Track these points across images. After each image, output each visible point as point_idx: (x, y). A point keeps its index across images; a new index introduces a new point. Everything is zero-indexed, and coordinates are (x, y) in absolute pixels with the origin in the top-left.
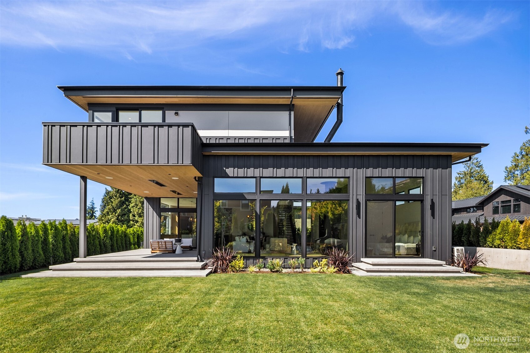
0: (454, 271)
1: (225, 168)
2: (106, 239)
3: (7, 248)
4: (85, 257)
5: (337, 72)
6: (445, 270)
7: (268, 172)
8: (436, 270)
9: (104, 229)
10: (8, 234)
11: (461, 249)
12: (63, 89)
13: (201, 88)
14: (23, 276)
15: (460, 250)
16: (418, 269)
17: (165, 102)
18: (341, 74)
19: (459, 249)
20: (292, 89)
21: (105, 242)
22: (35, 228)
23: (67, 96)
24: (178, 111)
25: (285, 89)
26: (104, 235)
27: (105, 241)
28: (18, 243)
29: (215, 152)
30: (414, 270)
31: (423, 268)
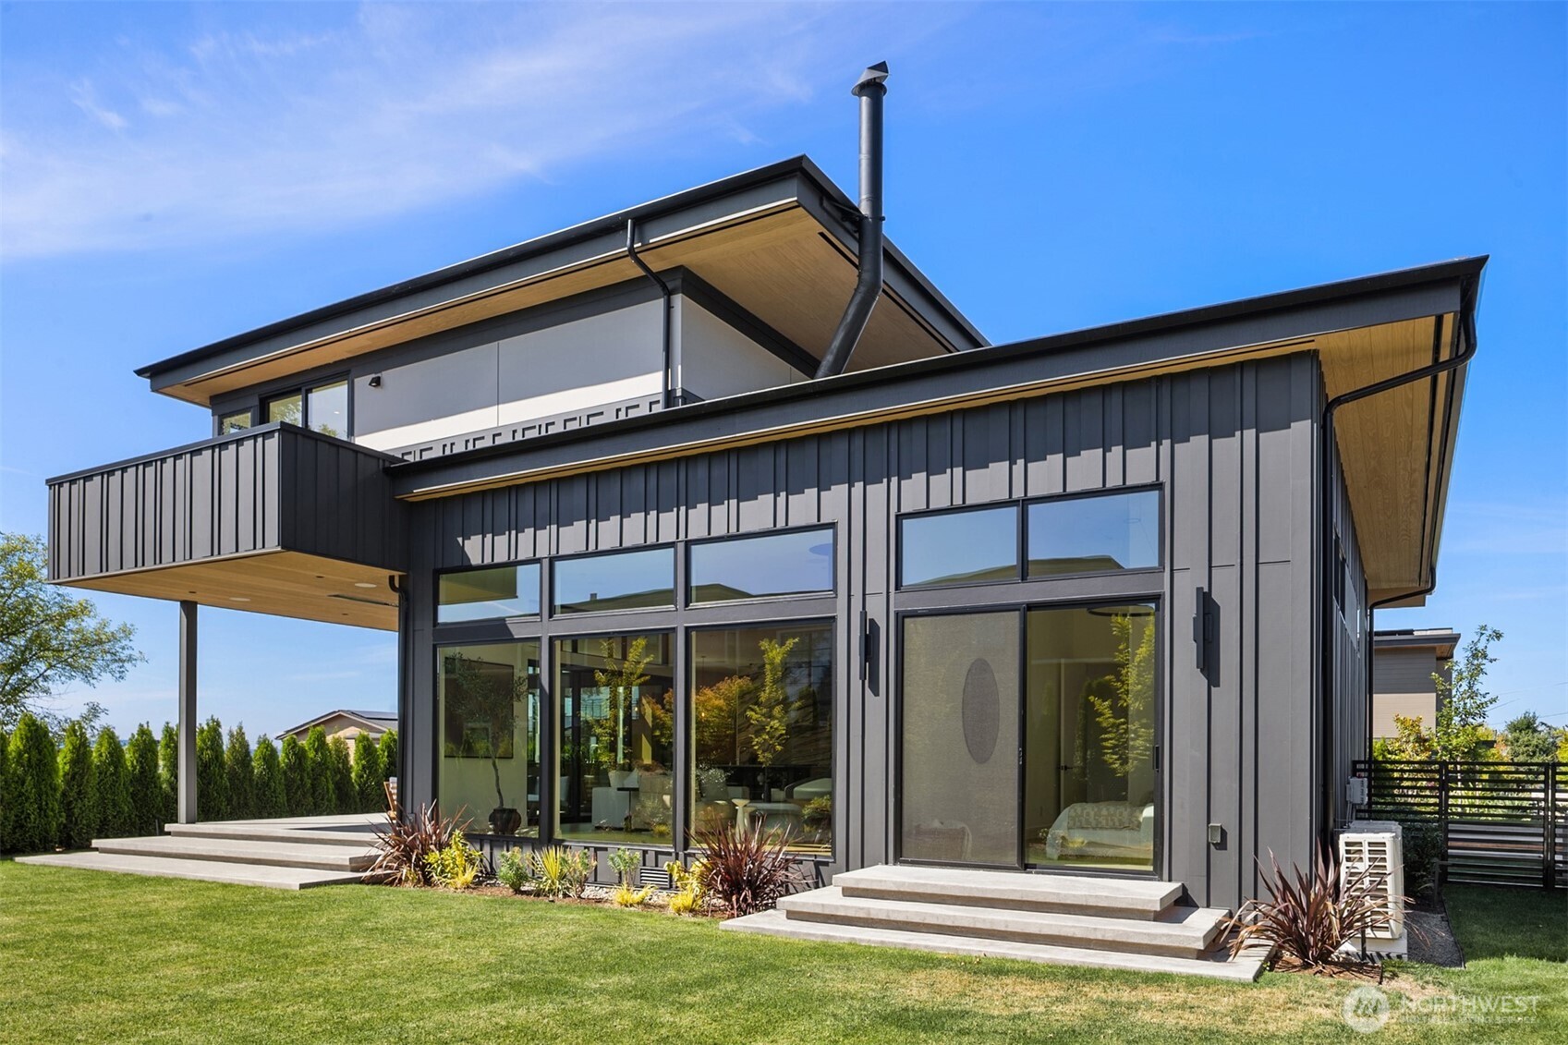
0: (1154, 942)
1: (460, 540)
2: (368, 776)
3: (26, 791)
4: (192, 822)
5: (858, 80)
6: (1109, 937)
7: (573, 536)
8: (1069, 933)
9: (364, 747)
10: (29, 759)
11: (1370, 844)
12: (148, 375)
13: (394, 291)
14: (18, 859)
15: (1366, 848)
16: (984, 920)
17: (349, 352)
18: (874, 89)
19: (1360, 844)
20: (629, 221)
21: (364, 785)
22: (110, 744)
23: (154, 389)
24: (380, 372)
25: (606, 230)
26: (363, 762)
27: (366, 782)
28: (60, 781)
29: (422, 491)
30: (966, 925)
31: (1009, 919)
